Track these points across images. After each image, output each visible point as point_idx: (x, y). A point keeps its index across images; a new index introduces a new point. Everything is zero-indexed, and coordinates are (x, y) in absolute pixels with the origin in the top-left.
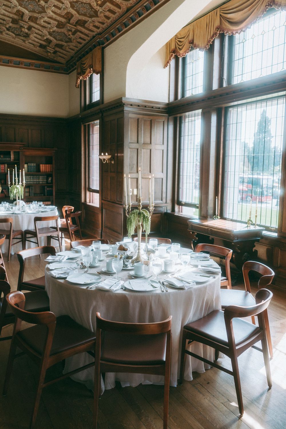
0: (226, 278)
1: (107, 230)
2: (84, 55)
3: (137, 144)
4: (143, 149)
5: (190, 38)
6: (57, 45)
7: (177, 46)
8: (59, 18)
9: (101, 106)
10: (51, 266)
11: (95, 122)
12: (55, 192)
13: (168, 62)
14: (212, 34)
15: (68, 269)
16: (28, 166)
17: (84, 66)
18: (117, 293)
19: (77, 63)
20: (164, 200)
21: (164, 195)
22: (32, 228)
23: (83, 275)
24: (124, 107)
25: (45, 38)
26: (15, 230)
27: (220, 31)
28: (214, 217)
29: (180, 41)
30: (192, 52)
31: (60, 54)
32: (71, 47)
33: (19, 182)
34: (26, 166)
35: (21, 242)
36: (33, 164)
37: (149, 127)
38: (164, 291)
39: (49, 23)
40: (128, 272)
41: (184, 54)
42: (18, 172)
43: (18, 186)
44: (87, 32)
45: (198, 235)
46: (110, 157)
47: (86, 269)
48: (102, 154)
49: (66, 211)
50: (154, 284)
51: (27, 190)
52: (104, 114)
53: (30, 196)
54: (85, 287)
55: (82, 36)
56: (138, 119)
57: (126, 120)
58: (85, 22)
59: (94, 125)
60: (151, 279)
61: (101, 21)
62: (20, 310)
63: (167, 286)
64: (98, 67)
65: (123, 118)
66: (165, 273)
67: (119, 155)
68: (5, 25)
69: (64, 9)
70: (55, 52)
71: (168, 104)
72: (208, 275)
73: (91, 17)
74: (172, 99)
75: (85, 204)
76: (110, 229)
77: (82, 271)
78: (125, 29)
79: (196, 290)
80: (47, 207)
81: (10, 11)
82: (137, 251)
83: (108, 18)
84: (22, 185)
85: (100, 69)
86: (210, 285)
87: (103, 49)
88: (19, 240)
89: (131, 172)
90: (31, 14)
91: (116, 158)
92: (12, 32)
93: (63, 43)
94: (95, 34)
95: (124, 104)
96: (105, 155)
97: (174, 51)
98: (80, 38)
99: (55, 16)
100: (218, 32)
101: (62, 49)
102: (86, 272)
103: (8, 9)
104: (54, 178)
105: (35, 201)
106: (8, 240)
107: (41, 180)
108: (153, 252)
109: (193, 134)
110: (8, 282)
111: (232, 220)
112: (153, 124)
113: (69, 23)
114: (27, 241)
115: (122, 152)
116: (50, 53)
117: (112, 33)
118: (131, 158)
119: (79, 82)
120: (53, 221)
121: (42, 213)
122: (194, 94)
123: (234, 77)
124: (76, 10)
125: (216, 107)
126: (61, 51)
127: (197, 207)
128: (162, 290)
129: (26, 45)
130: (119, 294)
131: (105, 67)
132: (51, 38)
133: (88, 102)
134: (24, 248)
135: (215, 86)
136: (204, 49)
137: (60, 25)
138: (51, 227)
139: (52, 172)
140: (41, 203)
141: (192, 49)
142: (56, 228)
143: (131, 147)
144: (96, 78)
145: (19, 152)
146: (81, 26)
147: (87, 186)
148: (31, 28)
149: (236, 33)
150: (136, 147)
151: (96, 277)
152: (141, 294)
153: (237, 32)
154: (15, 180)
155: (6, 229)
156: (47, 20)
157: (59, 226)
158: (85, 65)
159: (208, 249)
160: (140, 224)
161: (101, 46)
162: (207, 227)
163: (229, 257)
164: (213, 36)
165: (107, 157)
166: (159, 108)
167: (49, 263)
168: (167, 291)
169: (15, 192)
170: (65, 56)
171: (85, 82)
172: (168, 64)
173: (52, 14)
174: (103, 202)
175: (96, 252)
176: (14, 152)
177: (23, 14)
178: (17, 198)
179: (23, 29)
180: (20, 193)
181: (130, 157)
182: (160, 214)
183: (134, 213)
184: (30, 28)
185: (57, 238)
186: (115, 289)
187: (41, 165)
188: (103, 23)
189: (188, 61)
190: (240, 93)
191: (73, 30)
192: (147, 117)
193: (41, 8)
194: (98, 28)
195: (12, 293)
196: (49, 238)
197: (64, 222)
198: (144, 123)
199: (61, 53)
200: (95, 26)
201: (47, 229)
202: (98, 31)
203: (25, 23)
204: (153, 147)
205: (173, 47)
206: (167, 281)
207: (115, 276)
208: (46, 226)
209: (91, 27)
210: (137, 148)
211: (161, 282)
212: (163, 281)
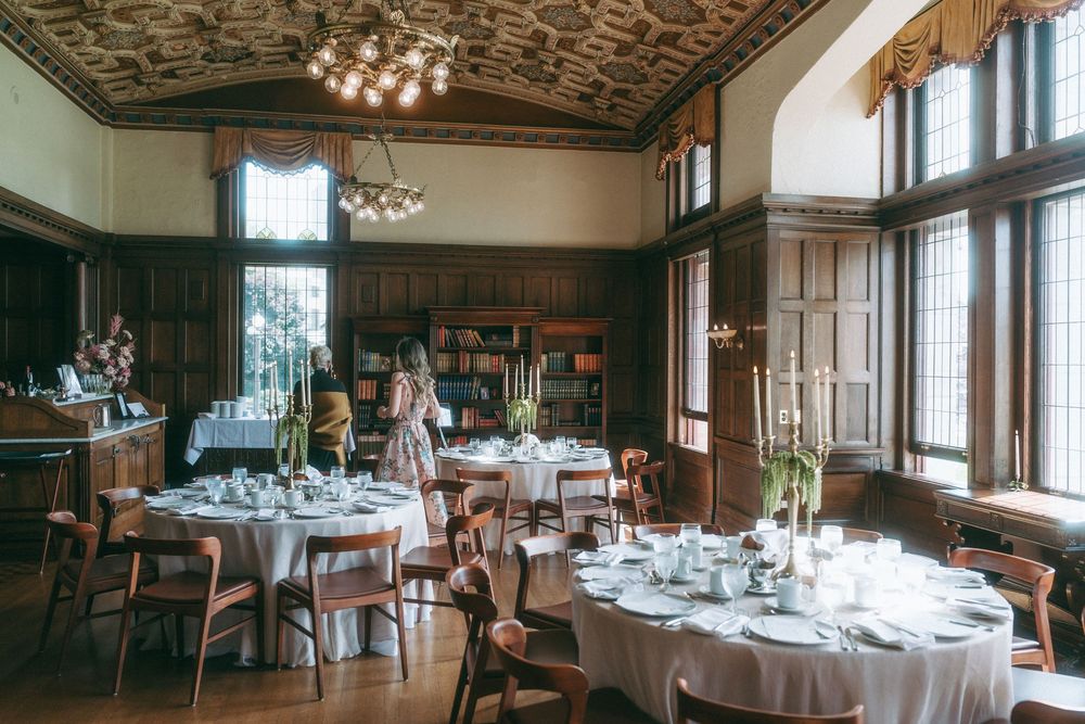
0: (1038, 643)
1: (728, 511)
2: (675, 108)
3: (800, 302)
4: (816, 312)
5: (933, 41)
6: (617, 92)
7: (899, 63)
8: (619, 35)
9: (714, 217)
10: (584, 574)
11: (701, 254)
12: (608, 419)
13: (877, 103)
14: (989, 24)
15: (622, 581)
16: (548, 358)
17: (675, 131)
18: (732, 644)
19: (660, 126)
20: (873, 440)
21: (873, 427)
22: (551, 495)
23: (654, 597)
24: (766, 215)
25: (591, 80)
26: (515, 498)
27: (1011, 16)
28: (1011, 485)
29: (905, 52)
30: (938, 74)
31: (621, 109)
32: (648, 92)
33: (527, 393)
34: (544, 358)
35: (528, 528)
36: (559, 354)
37: (832, 260)
38: (849, 648)
39: (599, 48)
40: (761, 599)
41: (918, 81)
42: (527, 370)
43: (525, 402)
44: (681, 56)
45: (965, 531)
46: (733, 333)
47: (662, 586)
48: (716, 328)
49: (630, 461)
50: (823, 631)
51: (545, 412)
52: (721, 235)
53: (550, 425)
54: (656, 624)
55: (671, 66)
56: (802, 243)
57: (771, 247)
58: (678, 35)
59: (696, 262)
60: (817, 618)
61: (712, 29)
62: (513, 658)
63: (857, 638)
64: (707, 130)
65: (764, 240)
66: (855, 608)
67: (756, 328)
68: (510, 62)
69: (631, 15)
70: (612, 108)
71: (879, 202)
72: (973, 622)
73: (690, 23)
74: (889, 188)
75: (675, 446)
76: (733, 506)
77: (653, 589)
78: (769, 40)
79: (935, 655)
80: (587, 450)
81: (519, 33)
82: (788, 553)
83: (728, 20)
84: (534, 400)
85: (712, 135)
86: (977, 646)
87: (718, 89)
88: (524, 522)
89: (784, 369)
90: (561, 34)
91: (748, 336)
92: (523, 75)
93: (630, 86)
94: (699, 57)
95: (767, 209)
96: (721, 329)
97: (891, 77)
98: (667, 71)
99: (611, 32)
100: (1006, 19)
101: (627, 99)
102: (662, 591)
103: (515, 30)
104: (605, 384)
105: (560, 435)
106: (500, 520)
107: (577, 389)
108: (829, 556)
109: (947, 270)
110: (494, 601)
111: (1065, 495)
112: (840, 253)
113: (642, 43)
114: (540, 526)
115: (763, 321)
116: (602, 109)
117: (738, 53)
118: (786, 334)
119: (663, 166)
120: (600, 481)
121: (574, 464)
122: (947, 173)
123: (1057, 124)
124: (658, 15)
125: (1007, 200)
126: (625, 103)
127: (964, 459)
128: (844, 646)
129: (553, 99)
130: (735, 644)
131: (722, 128)
132: (605, 79)
133: (683, 211)
134: (533, 533)
135: (1003, 148)
136: (968, 63)
137: (623, 49)
138: (594, 497)
139: (601, 371)
140: (574, 442)
141: (938, 66)
142: (604, 499)
143: (784, 308)
144: (703, 154)
145: (529, 328)
146: (668, 45)
147: (680, 405)
148: (562, 62)
149: (1054, 15)
150: (797, 309)
151: (684, 603)
152: (788, 650)
153: (1058, 14)
154: (519, 387)
155: (497, 496)
156: (595, 43)
157: (613, 494)
158: (678, 129)
159: (984, 562)
160: (795, 485)
161: (715, 83)
162: (989, 508)
163: (1046, 586)
164: (992, 30)
165: (726, 333)
166: (856, 213)
167: (581, 567)
168: (856, 650)
169: (518, 415)
170: (633, 114)
171: (678, 165)
172: (878, 108)
173: (605, 27)
174: (717, 440)
175: (689, 549)
176: (521, 328)
177: (546, 35)
178: (523, 429)
179: (545, 68)
180: (529, 416)
181: (782, 334)
182: (863, 475)
183: (779, 459)
184: (559, 63)
185: (608, 523)
186: (725, 633)
187: (577, 356)
188: (718, 34)
189: (930, 94)
190: (1073, 161)
191: (651, 56)
192: (824, 235)
193: (582, 19)
194: (706, 44)
195: (500, 620)
196: (590, 521)
197: (624, 487)
198: (818, 251)
199: (623, 107)
200: (699, 42)
201: (586, 500)
202: (707, 50)
203: (548, 54)
204: (841, 307)
205: (888, 66)
206: (860, 628)
207: (728, 604)
208: (584, 494)
209: (691, 46)
210: (801, 310)
211: (844, 629)
212: (849, 625)
